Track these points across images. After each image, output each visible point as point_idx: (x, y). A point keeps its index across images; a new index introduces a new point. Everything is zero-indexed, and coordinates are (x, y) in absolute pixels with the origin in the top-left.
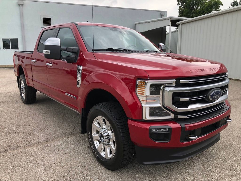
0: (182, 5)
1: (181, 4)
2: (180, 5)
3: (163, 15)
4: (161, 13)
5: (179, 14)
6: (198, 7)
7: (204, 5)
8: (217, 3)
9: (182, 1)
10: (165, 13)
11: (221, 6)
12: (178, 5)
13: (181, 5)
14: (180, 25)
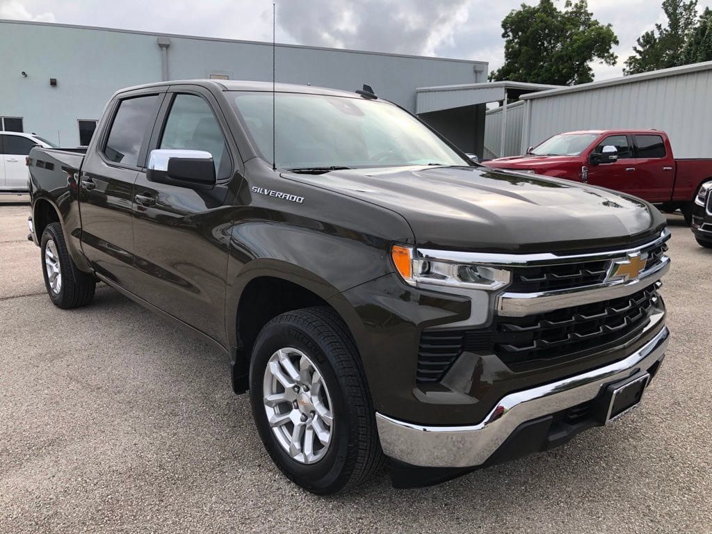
0: (514, 37)
1: (510, 34)
2: (509, 36)
3: (481, 72)
4: (474, 67)
5: (507, 60)
6: (555, 44)
7: (571, 40)
8: (603, 38)
9: (513, 27)
10: (485, 66)
11: (613, 45)
12: (504, 36)
13: (511, 38)
14: (528, 101)
